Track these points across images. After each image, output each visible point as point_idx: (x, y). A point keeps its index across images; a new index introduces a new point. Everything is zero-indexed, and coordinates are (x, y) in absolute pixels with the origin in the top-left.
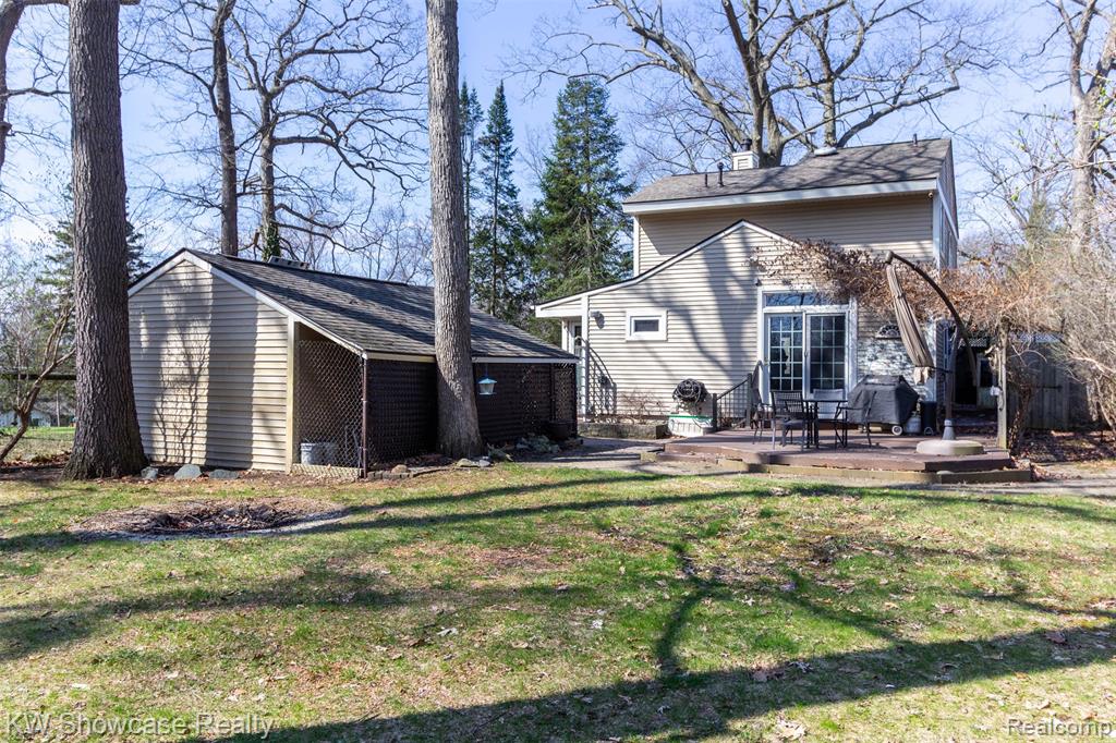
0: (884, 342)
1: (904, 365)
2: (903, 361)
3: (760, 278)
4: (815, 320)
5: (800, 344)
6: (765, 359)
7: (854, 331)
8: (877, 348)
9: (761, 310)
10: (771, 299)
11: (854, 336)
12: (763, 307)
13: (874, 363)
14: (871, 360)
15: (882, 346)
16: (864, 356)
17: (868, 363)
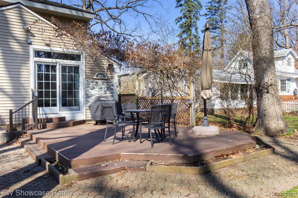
0: (97, 81)
1: (106, 91)
2: (105, 90)
3: (32, 40)
4: (64, 68)
5: (55, 80)
6: (35, 87)
7: (84, 74)
8: (94, 83)
9: (33, 59)
10: (38, 54)
11: (84, 77)
12: (34, 58)
13: (93, 91)
14: (92, 89)
15: (97, 83)
16: (89, 87)
17: (90, 91)
